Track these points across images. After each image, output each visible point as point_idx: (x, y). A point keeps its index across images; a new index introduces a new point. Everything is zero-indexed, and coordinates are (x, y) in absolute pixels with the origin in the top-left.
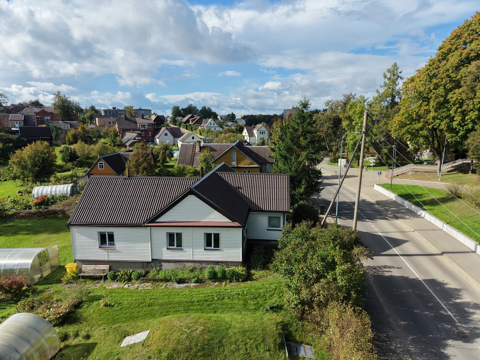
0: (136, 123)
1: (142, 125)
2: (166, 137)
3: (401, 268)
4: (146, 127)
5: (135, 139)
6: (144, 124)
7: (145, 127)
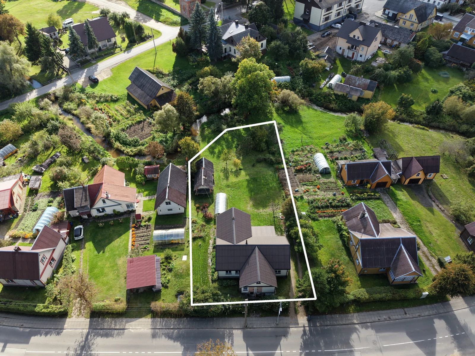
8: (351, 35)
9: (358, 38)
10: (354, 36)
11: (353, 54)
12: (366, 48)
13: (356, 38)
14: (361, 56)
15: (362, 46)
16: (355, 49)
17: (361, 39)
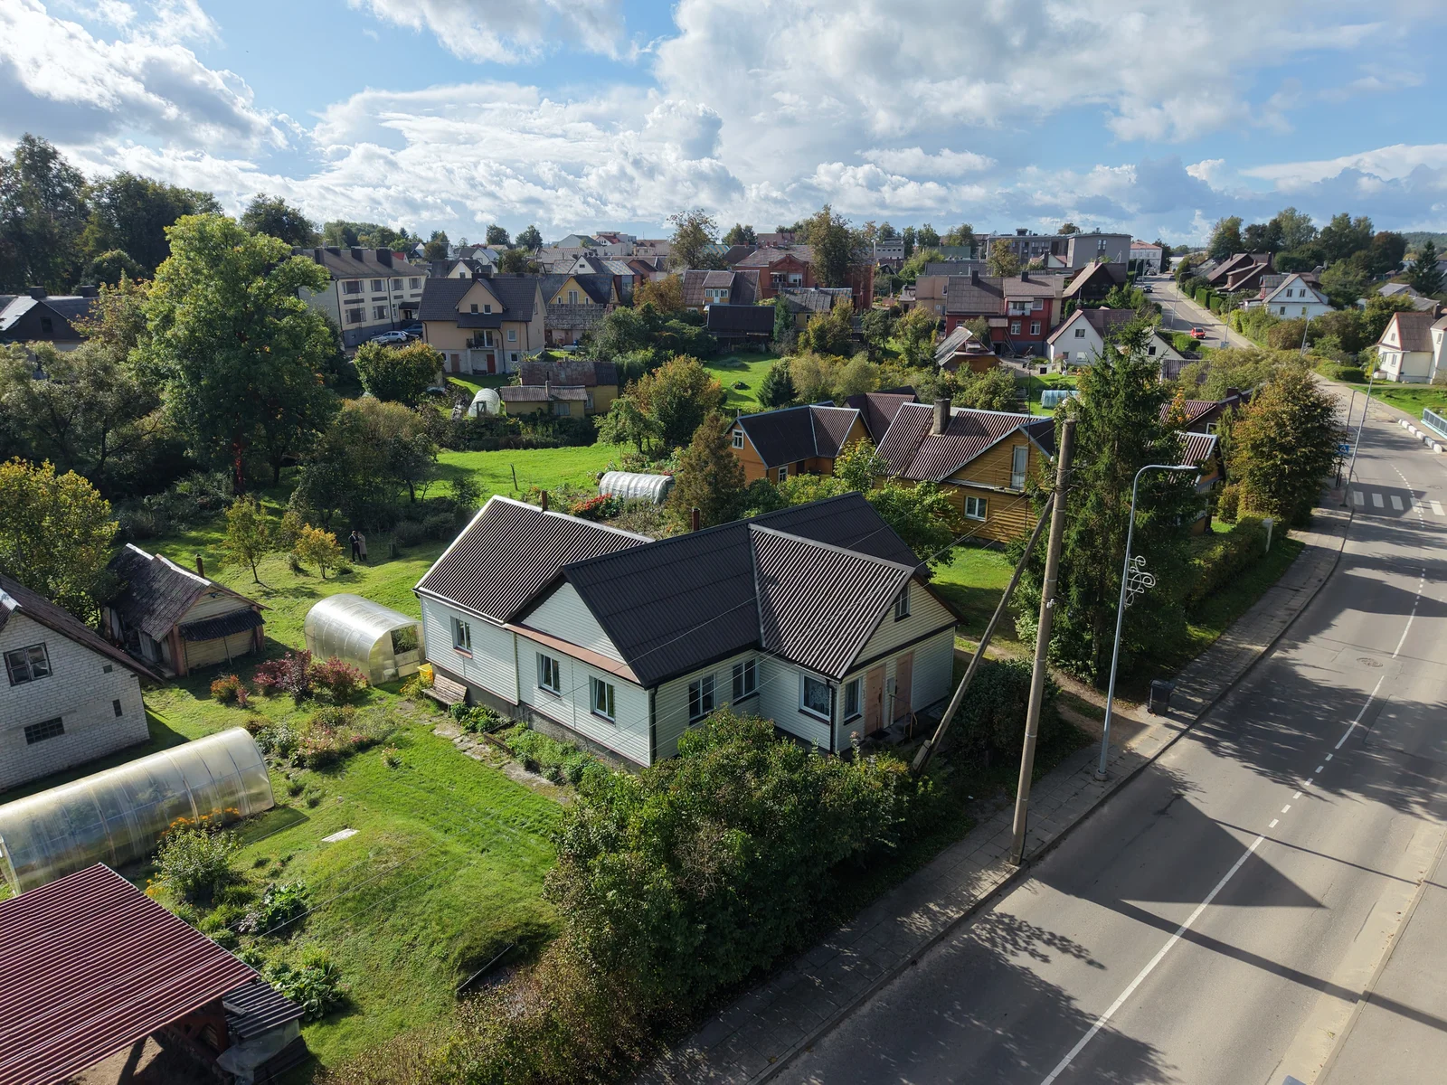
0: (1000, 294)
1: (1015, 302)
2: (1080, 340)
3: (1101, 967)
4: (1029, 307)
5: (963, 348)
6: (1021, 299)
7: (1023, 309)
8: (465, 307)
9: (487, 308)
10: (475, 308)
11: (491, 359)
12: (518, 328)
13: (481, 310)
14: (514, 358)
15: (508, 328)
16: (490, 342)
17: (497, 308)
